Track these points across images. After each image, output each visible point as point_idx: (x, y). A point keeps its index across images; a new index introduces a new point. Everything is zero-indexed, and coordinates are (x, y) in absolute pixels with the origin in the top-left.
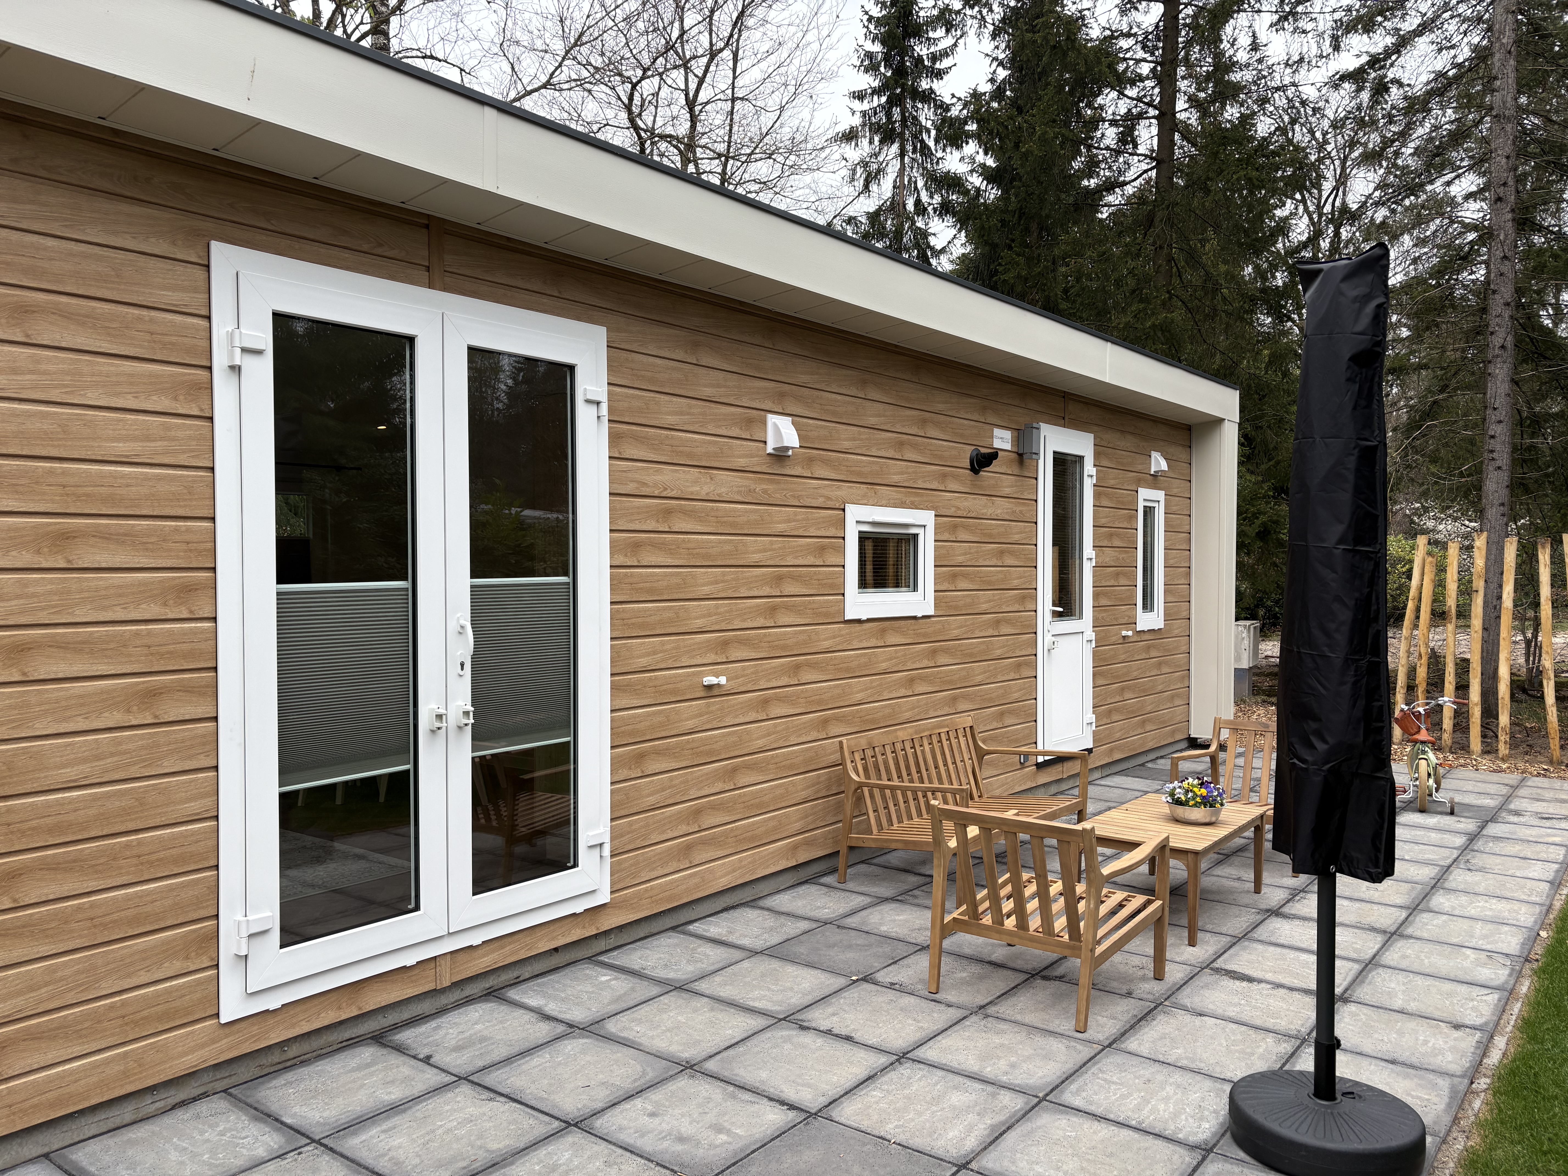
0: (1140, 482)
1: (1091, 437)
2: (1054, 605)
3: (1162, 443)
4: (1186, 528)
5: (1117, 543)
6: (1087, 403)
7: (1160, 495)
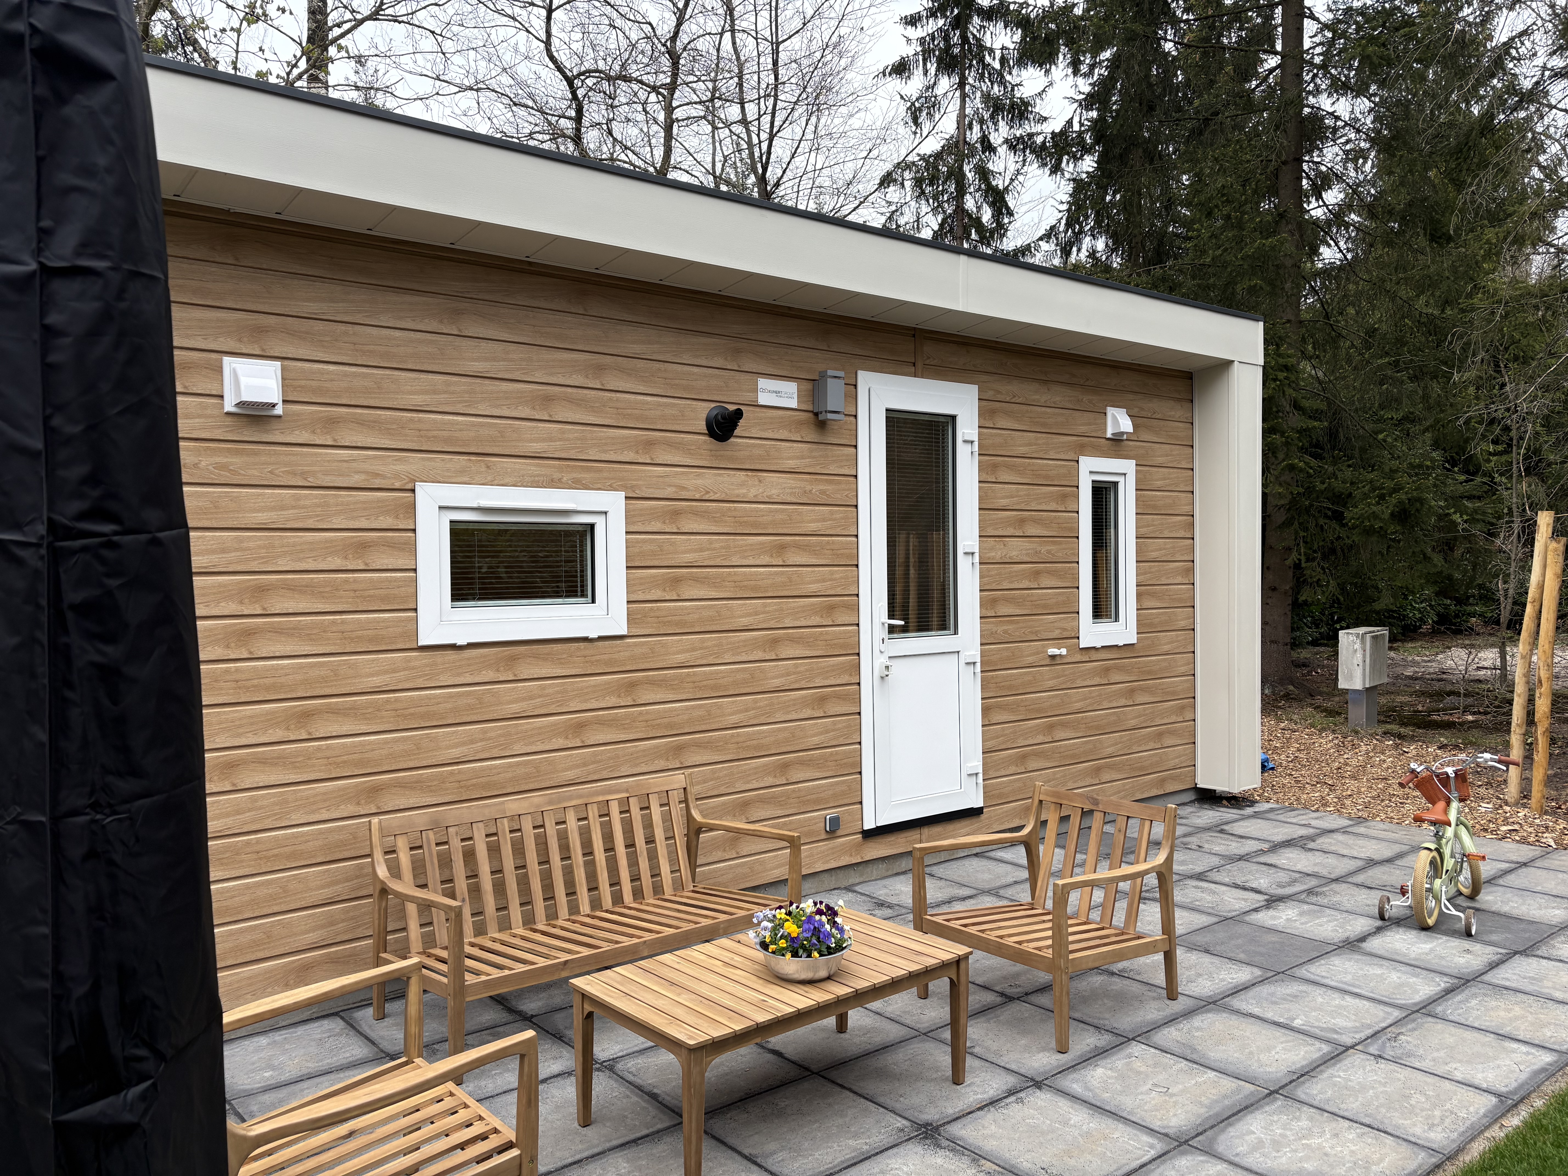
0: (1083, 449)
1: (975, 388)
2: (891, 616)
3: (1131, 396)
4: (1186, 509)
5: (1032, 530)
6: (965, 344)
7: (1128, 466)
